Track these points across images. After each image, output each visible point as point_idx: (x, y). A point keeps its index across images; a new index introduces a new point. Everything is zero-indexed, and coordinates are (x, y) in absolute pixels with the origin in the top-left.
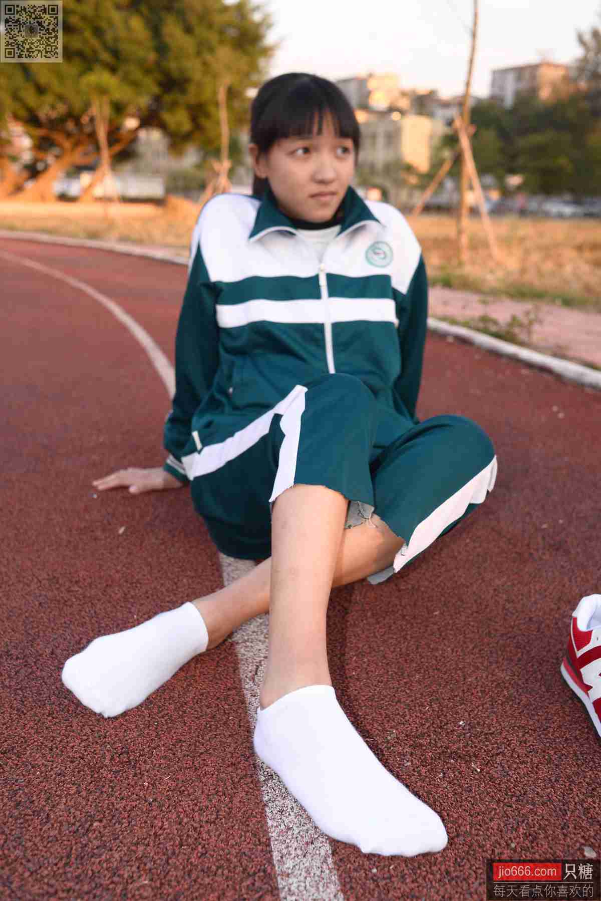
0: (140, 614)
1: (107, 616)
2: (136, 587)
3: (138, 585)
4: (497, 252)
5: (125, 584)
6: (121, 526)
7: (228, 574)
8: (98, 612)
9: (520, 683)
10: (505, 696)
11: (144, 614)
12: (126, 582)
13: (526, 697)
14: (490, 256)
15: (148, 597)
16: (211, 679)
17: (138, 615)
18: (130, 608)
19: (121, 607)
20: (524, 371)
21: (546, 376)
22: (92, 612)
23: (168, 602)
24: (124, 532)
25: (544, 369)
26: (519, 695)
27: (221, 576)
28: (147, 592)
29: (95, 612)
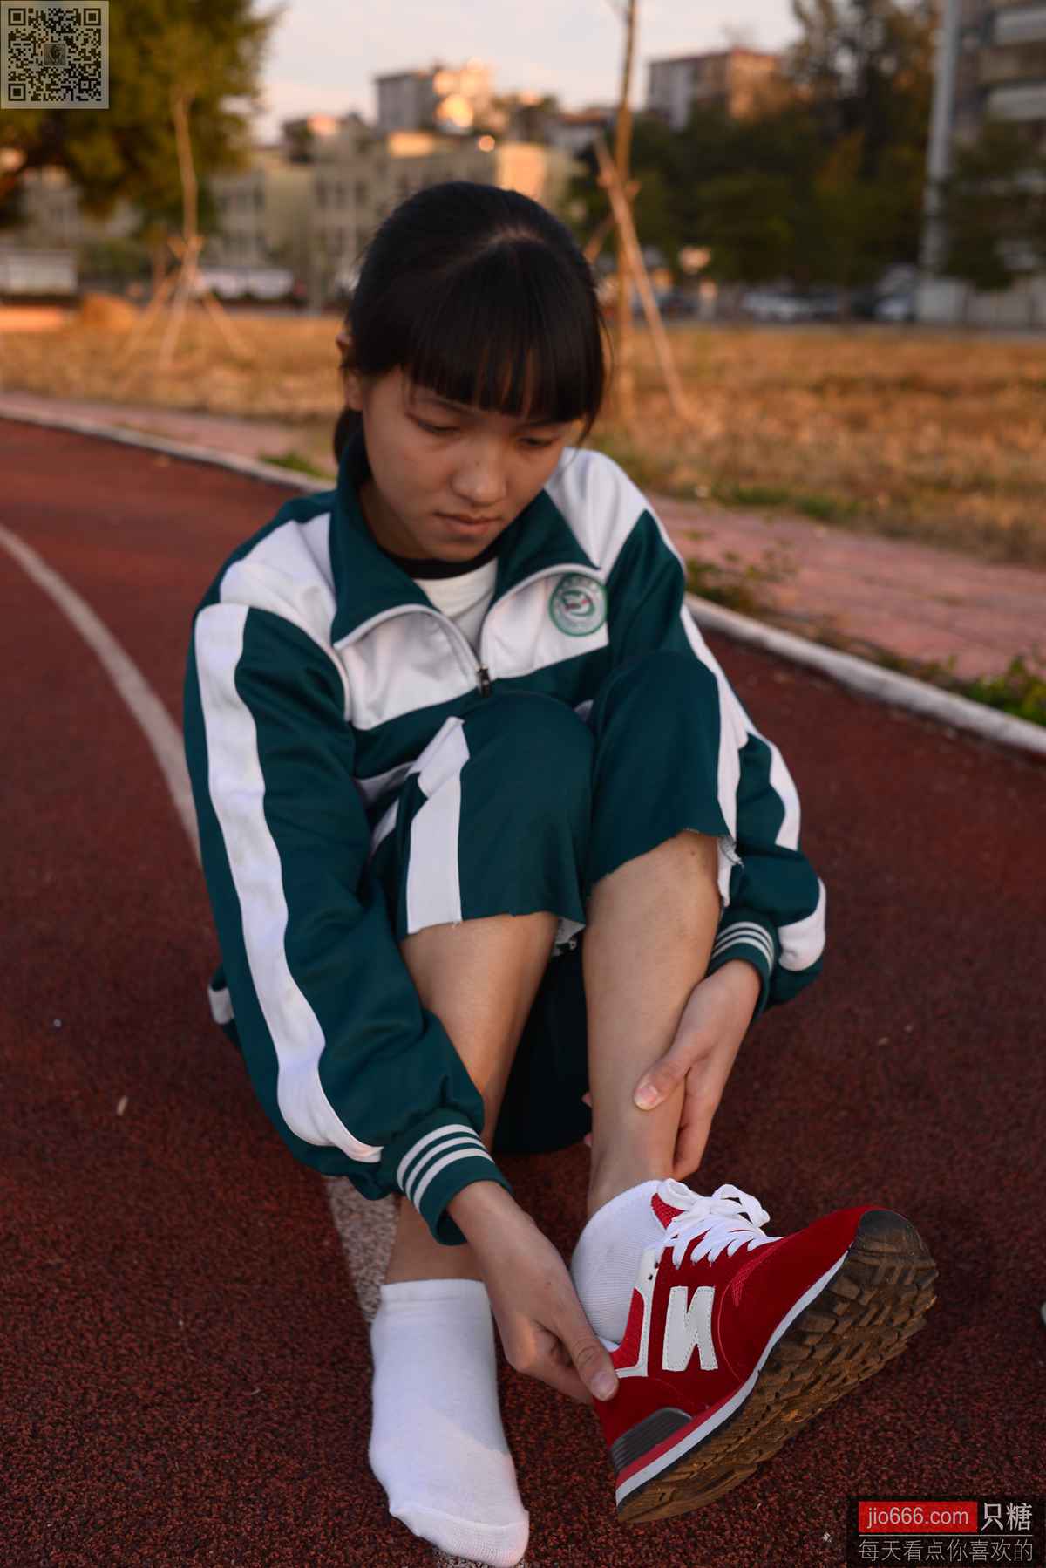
0: (190, 1317)
1: (127, 1327)
2: (172, 1247)
3: (175, 1242)
4: (685, 405)
5: (148, 1241)
6: (120, 1095)
7: (340, 1202)
8: (109, 1318)
9: (913, 1428)
10: (891, 1460)
11: (197, 1316)
12: (150, 1236)
13: (930, 1462)
14: (671, 411)
15: (197, 1272)
16: (350, 1470)
17: (185, 1320)
18: (166, 1303)
19: (150, 1300)
20: (781, 677)
21: (818, 684)
22: (97, 1319)
23: (237, 1280)
24: (128, 1109)
25: (813, 671)
26: (916, 1458)
27: (326, 1208)
28: (193, 1260)
29: (102, 1320)
